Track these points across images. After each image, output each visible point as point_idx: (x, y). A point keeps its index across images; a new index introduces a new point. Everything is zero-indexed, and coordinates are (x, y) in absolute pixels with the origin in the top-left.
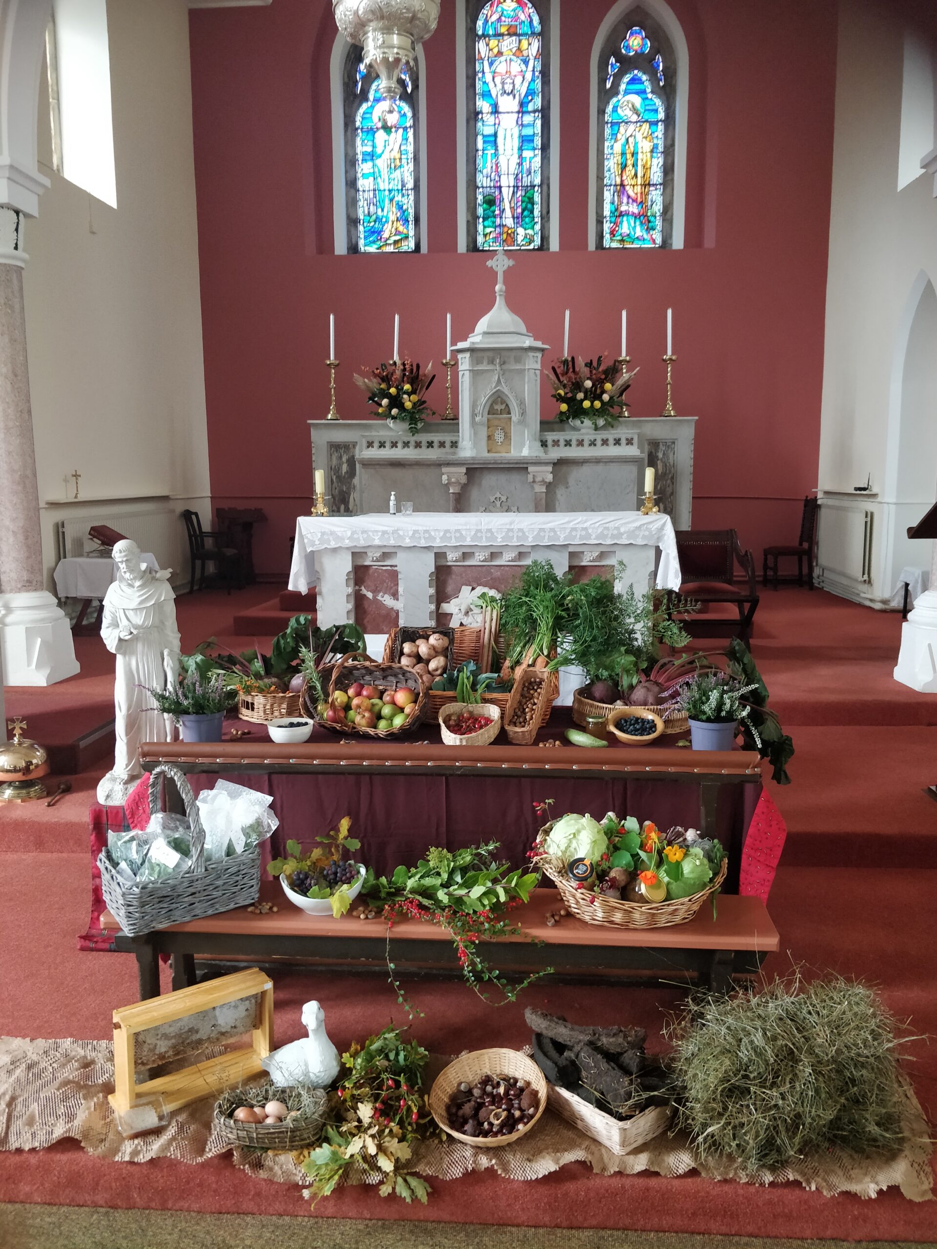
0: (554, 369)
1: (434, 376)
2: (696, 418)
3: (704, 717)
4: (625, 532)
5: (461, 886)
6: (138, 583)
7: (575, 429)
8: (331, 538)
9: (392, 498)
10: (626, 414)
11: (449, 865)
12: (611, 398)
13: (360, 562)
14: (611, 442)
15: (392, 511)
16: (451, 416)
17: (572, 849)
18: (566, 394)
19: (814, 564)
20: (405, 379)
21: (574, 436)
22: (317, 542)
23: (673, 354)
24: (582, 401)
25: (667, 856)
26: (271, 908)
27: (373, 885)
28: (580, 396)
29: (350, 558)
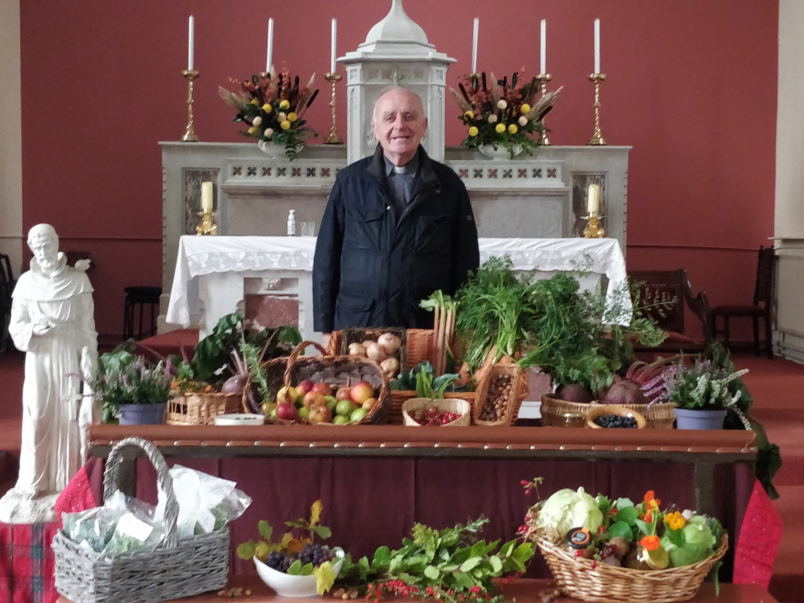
0: (461, 86)
1: (317, 91)
2: (631, 147)
3: (692, 405)
4: (566, 258)
5: (450, 563)
6: (54, 273)
7: (486, 157)
8: (221, 261)
9: (291, 217)
10: (546, 141)
11: (436, 542)
12: (530, 122)
13: (253, 291)
14: (530, 173)
15: (290, 232)
16: (336, 140)
17: (567, 520)
18: (475, 116)
19: (773, 328)
20: (282, 94)
21: (486, 166)
22: (204, 265)
23: (601, 72)
24: (495, 124)
25: (668, 524)
26: (243, 592)
27: (351, 569)
28: (493, 118)
29: (241, 285)
